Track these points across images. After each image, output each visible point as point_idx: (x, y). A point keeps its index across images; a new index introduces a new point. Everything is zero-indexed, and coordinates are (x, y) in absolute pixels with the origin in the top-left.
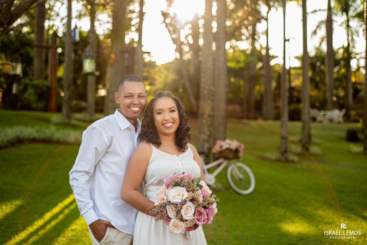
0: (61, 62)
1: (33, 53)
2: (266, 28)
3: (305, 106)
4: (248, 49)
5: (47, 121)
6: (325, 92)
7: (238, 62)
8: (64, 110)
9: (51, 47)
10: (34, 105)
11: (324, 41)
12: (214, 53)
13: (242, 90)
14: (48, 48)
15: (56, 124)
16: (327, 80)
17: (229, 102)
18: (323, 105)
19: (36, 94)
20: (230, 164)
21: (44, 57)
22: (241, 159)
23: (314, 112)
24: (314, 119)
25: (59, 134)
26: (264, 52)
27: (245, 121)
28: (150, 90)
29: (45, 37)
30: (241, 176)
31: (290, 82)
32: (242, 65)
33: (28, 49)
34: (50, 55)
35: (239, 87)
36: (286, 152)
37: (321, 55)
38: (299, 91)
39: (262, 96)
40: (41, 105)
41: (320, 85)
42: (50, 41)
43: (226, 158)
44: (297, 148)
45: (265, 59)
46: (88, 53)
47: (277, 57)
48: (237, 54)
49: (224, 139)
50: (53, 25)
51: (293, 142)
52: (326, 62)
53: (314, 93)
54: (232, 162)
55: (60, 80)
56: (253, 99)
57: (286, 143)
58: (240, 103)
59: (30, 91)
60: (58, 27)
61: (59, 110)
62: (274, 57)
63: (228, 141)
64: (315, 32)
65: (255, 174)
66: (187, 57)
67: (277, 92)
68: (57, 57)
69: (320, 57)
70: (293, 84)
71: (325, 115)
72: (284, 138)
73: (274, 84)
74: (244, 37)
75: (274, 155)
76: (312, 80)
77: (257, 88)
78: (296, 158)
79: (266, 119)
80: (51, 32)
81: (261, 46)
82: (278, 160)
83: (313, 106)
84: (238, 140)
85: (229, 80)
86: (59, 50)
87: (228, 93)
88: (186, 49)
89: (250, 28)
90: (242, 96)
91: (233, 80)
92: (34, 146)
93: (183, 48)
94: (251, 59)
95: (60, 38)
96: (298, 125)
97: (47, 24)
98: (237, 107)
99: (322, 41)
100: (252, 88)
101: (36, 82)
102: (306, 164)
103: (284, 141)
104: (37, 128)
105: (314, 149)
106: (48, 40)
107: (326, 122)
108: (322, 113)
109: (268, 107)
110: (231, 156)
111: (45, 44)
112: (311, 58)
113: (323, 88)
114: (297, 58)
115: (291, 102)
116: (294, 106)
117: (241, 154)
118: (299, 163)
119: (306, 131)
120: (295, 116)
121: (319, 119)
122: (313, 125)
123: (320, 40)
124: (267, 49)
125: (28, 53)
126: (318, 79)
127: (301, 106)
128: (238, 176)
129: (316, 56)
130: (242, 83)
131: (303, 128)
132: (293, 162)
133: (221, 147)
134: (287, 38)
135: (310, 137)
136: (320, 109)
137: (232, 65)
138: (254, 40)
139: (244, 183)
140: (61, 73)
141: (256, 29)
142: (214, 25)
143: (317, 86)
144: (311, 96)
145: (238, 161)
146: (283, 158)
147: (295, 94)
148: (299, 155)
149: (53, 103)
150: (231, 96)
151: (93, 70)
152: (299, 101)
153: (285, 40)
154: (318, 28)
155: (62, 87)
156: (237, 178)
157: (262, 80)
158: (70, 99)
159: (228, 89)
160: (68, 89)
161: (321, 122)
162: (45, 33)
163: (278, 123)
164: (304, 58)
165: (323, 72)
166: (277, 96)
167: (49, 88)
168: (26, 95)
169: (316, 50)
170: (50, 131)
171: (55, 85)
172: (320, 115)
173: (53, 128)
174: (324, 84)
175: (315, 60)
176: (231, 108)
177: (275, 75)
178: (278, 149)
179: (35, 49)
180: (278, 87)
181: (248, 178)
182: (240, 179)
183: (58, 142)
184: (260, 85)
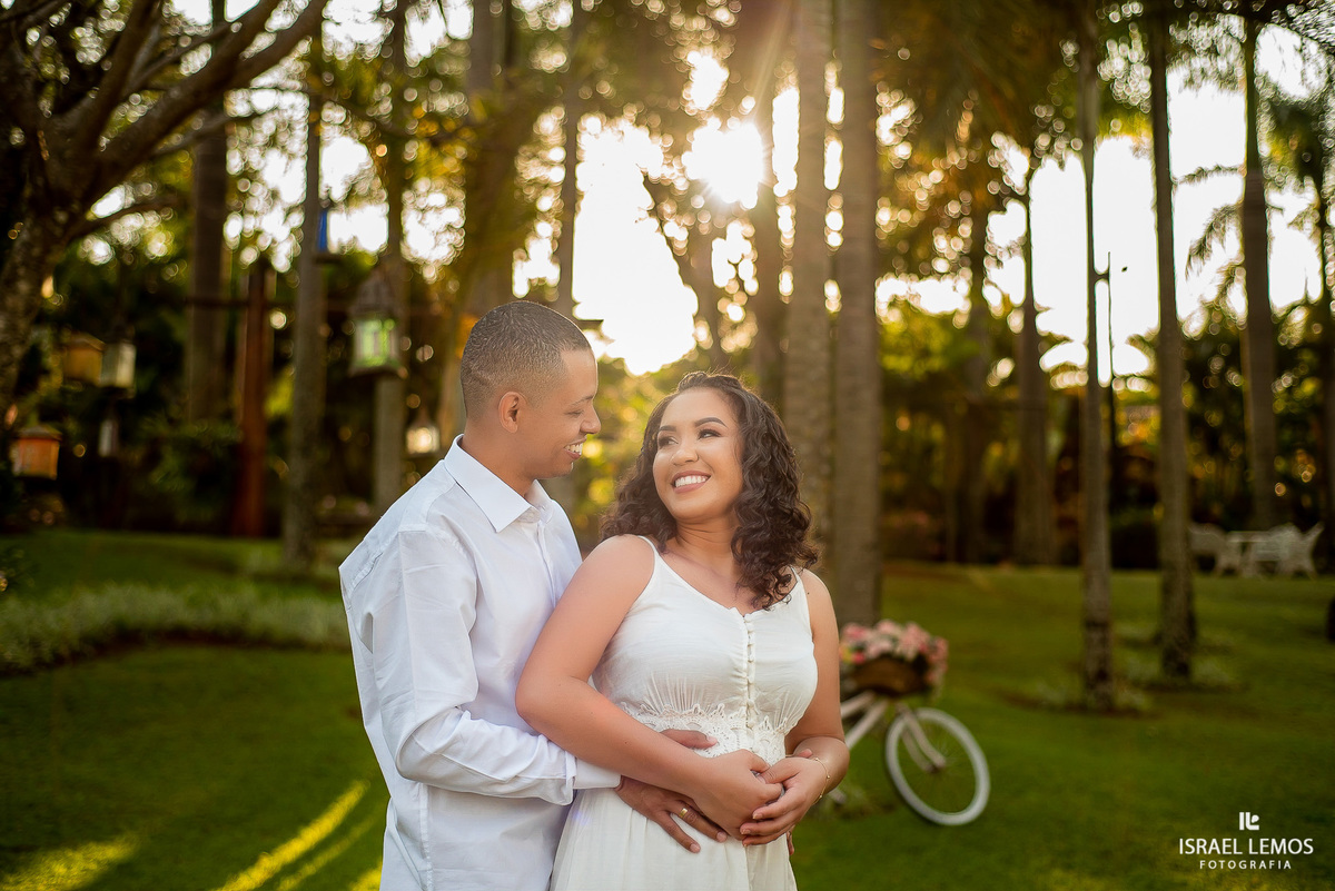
0: (280, 362)
1: (183, 329)
2: (1022, 231)
3: (1170, 515)
4: (956, 312)
5: (228, 569)
6: (1244, 464)
7: (925, 353)
8: (291, 528)
9: (247, 304)
10: (183, 515)
11: (1238, 280)
12: (835, 323)
13: (939, 458)
14: (236, 305)
15: (260, 578)
16: (1251, 421)
17: (892, 501)
18: (1238, 513)
19: (189, 471)
20: (898, 715)
21: (219, 342)
22: (938, 695)
23: (1205, 538)
24: (1206, 563)
25: (272, 613)
26: (1016, 323)
27: (951, 569)
28: (604, 455)
29: (227, 273)
30: (938, 759)
31: (1114, 429)
32: (936, 364)
33: (166, 315)
34: (242, 332)
35: (929, 449)
36: (1103, 676)
37: (1224, 330)
38: (1150, 464)
39: (1012, 480)
40: (206, 513)
41: (1226, 440)
42: (244, 282)
43: (883, 691)
44: (1148, 666)
45: (1019, 346)
46: (370, 300)
47: (1066, 339)
48: (917, 326)
49: (873, 623)
50: (258, 233)
51: (1134, 644)
52: (1246, 355)
53: (1206, 469)
54: (903, 705)
55: (278, 426)
56: (978, 492)
57: (1104, 642)
58: (934, 506)
59: (171, 461)
60: (274, 242)
61: (270, 529)
62: (1053, 341)
63: (887, 627)
64: (1201, 249)
65: (991, 756)
66: (736, 342)
67: (1067, 465)
68: (269, 341)
69: (1221, 340)
70: (1126, 438)
71: (1244, 547)
72: (1096, 625)
73: (1055, 440)
74: (941, 265)
75: (1059, 688)
76: (1196, 422)
77: (995, 451)
78: (1141, 700)
79: (1026, 562)
80: (249, 256)
81: (1006, 300)
82: (1076, 708)
83: (1200, 516)
84: (924, 625)
85: (892, 423)
86: (278, 320)
87: (886, 470)
88: (734, 312)
89: (966, 229)
90: (937, 480)
91: (904, 423)
92: (178, 654)
93: (723, 312)
94: (969, 347)
95: (281, 276)
96: (1146, 584)
97: (233, 228)
98: (922, 520)
99: (1230, 279)
100: (974, 455)
101: (192, 429)
102: (1179, 721)
103: (1096, 636)
104: (191, 590)
105: (1207, 668)
106: (234, 283)
107: (1248, 573)
108: (1236, 539)
109: (1036, 520)
110: (898, 684)
111: (225, 295)
112: (1191, 343)
113: (1236, 451)
114: (1137, 341)
115: (1117, 501)
116: (1129, 517)
117: (937, 677)
118: (1153, 716)
119: (1178, 598)
120: (1135, 551)
121: (1224, 561)
122: (1200, 582)
123: (1220, 279)
124: (1030, 310)
125: (165, 331)
126: (1215, 418)
127: (1157, 513)
128: (926, 758)
129: (1206, 336)
130: (937, 433)
131: (1167, 590)
132: (1132, 712)
133: (860, 649)
134: (1100, 268)
135: (1191, 622)
136: (1227, 527)
137: (900, 364)
138: (979, 275)
139: (950, 784)
140: (280, 400)
141: (988, 234)
142: (835, 220)
143: (1212, 444)
144: (1193, 481)
145: (927, 704)
146: (1091, 699)
147: (1135, 471)
148: (1152, 687)
149: (252, 505)
150: (898, 482)
151: (389, 360)
152: (1149, 496)
153: (1094, 277)
154: (1213, 233)
155: (282, 453)
156: (924, 767)
157: (1010, 424)
158: (314, 487)
159: (887, 458)
160: (306, 451)
161: (1230, 572)
162: (227, 259)
163: (1072, 577)
164: (1166, 340)
165: (1236, 393)
166: (1066, 483)
167: (237, 451)
168: (156, 477)
169: (1207, 314)
170: (236, 603)
171: (257, 440)
172: (1228, 547)
173: (249, 592)
174: (1241, 436)
175: (1204, 350)
176: (897, 520)
177: (1060, 408)
178: (1076, 667)
179: (191, 312)
180: (1072, 449)
181: (966, 765)
182: (936, 770)
183: (264, 642)
184: (1004, 441)
